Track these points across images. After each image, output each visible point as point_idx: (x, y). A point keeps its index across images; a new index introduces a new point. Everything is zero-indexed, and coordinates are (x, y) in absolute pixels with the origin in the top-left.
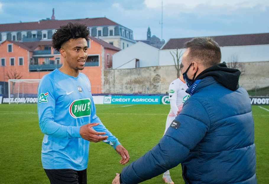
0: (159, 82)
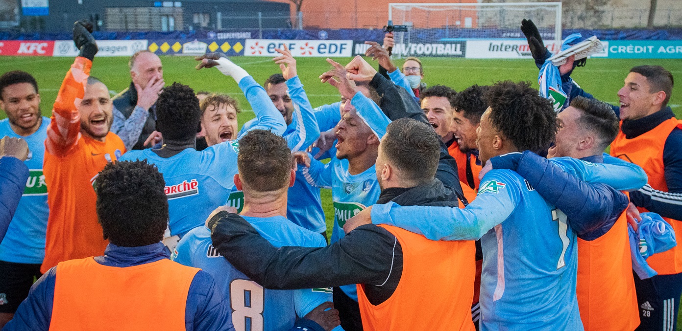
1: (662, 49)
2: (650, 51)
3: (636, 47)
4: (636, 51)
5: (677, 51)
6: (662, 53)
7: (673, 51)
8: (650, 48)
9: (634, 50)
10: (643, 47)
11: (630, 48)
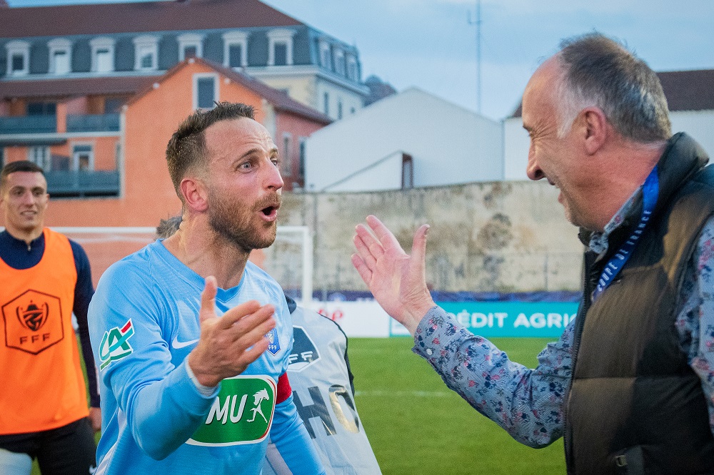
0: (504, 244)
1: (521, 320)
2: (501, 323)
3: (475, 316)
4: (475, 324)
5: (550, 325)
6: (522, 327)
7: (542, 323)
8: (501, 317)
9: (470, 322)
10: (487, 315)
11: (463, 317)
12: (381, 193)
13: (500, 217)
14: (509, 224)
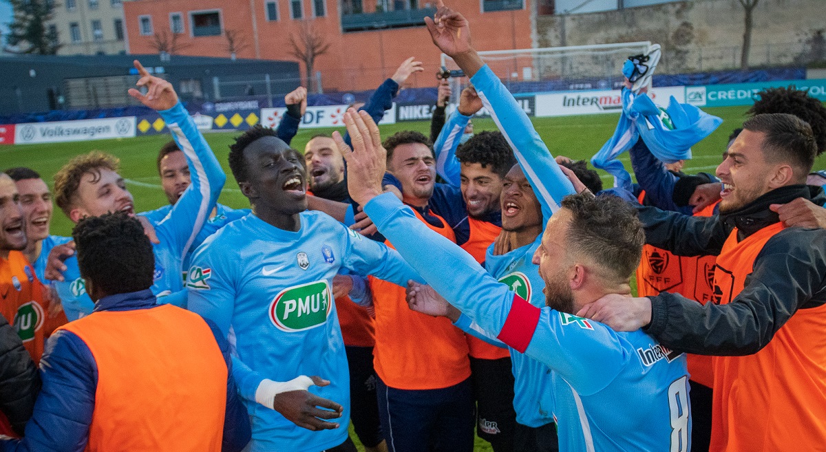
9: (736, 96)
11: (732, 93)
12: (605, 13)
13: (686, 24)
14: (692, 28)
